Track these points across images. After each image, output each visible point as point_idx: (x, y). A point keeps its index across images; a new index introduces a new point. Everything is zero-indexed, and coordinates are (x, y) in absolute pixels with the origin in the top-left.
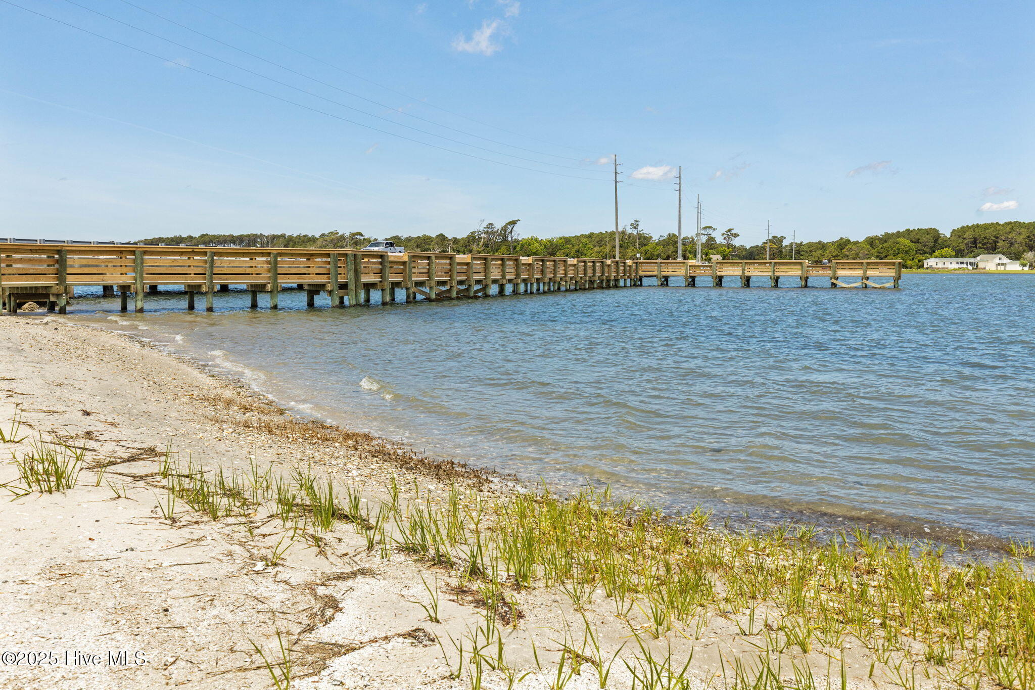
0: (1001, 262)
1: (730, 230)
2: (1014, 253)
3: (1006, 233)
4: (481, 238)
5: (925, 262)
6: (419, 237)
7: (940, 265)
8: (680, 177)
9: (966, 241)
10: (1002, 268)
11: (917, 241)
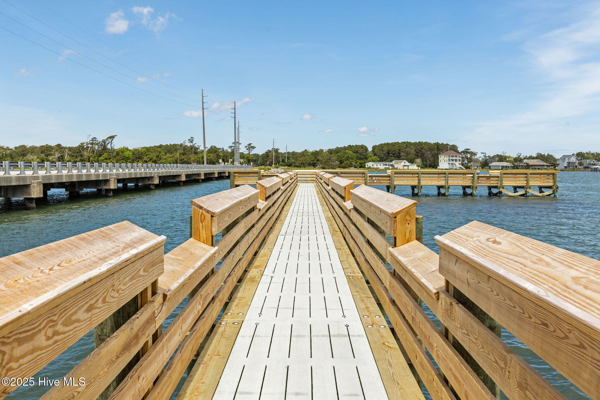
0: (405, 164)
1: (250, 144)
2: (410, 159)
3: (404, 148)
4: (88, 147)
5: (366, 164)
6: (43, 146)
7: (375, 166)
8: (235, 109)
9: (384, 152)
10: (406, 168)
11: (357, 152)
